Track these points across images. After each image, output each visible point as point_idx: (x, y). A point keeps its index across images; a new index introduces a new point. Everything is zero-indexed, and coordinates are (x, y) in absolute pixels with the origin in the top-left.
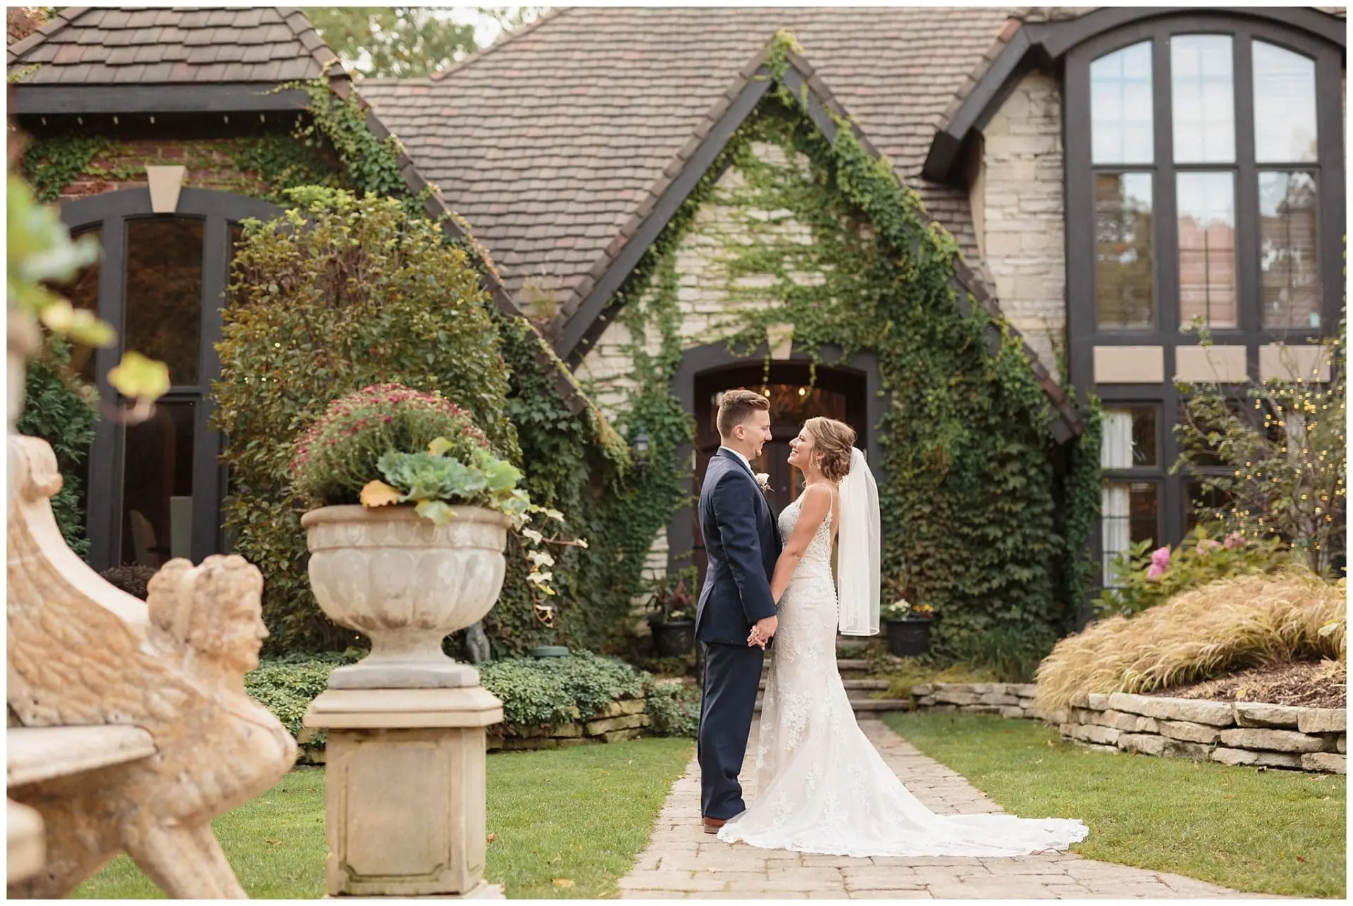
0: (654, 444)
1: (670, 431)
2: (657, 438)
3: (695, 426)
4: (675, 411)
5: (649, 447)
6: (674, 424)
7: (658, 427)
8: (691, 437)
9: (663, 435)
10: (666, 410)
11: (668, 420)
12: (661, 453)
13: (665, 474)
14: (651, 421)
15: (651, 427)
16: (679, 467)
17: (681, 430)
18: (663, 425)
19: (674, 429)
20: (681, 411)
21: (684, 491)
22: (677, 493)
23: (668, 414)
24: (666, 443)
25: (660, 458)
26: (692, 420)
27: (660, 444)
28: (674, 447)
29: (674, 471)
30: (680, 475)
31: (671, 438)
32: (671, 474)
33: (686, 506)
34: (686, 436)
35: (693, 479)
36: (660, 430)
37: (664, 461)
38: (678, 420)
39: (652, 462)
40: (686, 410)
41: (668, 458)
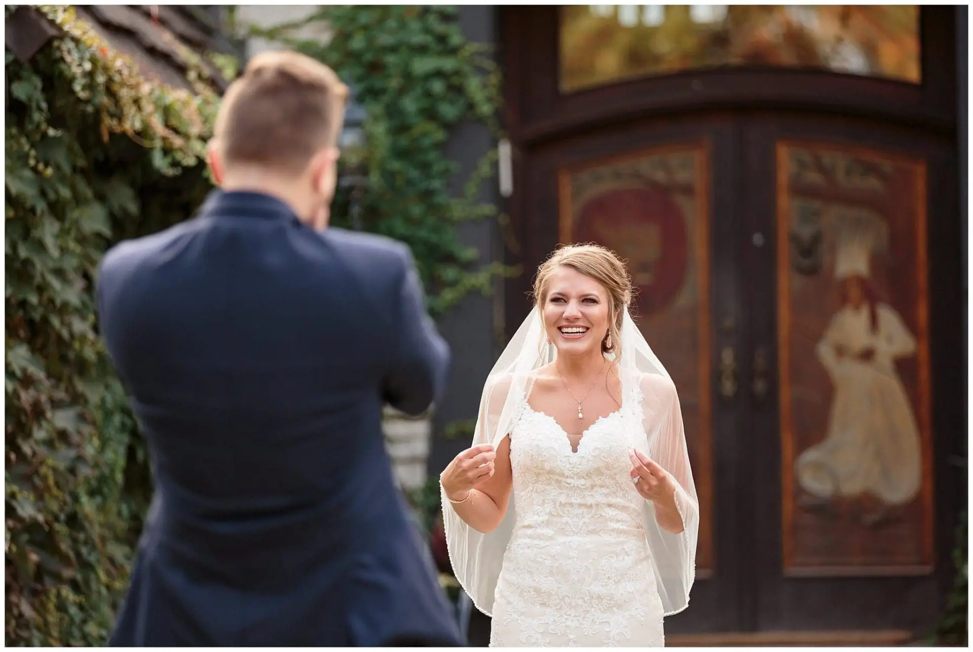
0: (380, 129)
1: (428, 94)
2: (393, 112)
3: (494, 79)
4: (442, 39)
5: (369, 139)
6: (439, 74)
7: (394, 83)
8: (486, 109)
9: (410, 104)
10: (418, 39)
11: (422, 65)
12: (400, 154)
13: (416, 210)
14: (375, 67)
15: (378, 83)
16: (455, 188)
17: (457, 90)
18: (408, 76)
19: (438, 86)
20: (456, 39)
21: (469, 253)
22: (450, 259)
23: (422, 50)
24: (422, 126)
25: (396, 165)
26: (489, 64)
27: (400, 128)
28: (439, 135)
29: (440, 199)
30: (458, 210)
31: (430, 114)
32: (433, 208)
33: (474, 293)
34: (471, 106)
35: (491, 219)
36: (402, 91)
37: (414, 174)
38: (448, 64)
39: (374, 179)
40: (470, 37)
41: (425, 167)
